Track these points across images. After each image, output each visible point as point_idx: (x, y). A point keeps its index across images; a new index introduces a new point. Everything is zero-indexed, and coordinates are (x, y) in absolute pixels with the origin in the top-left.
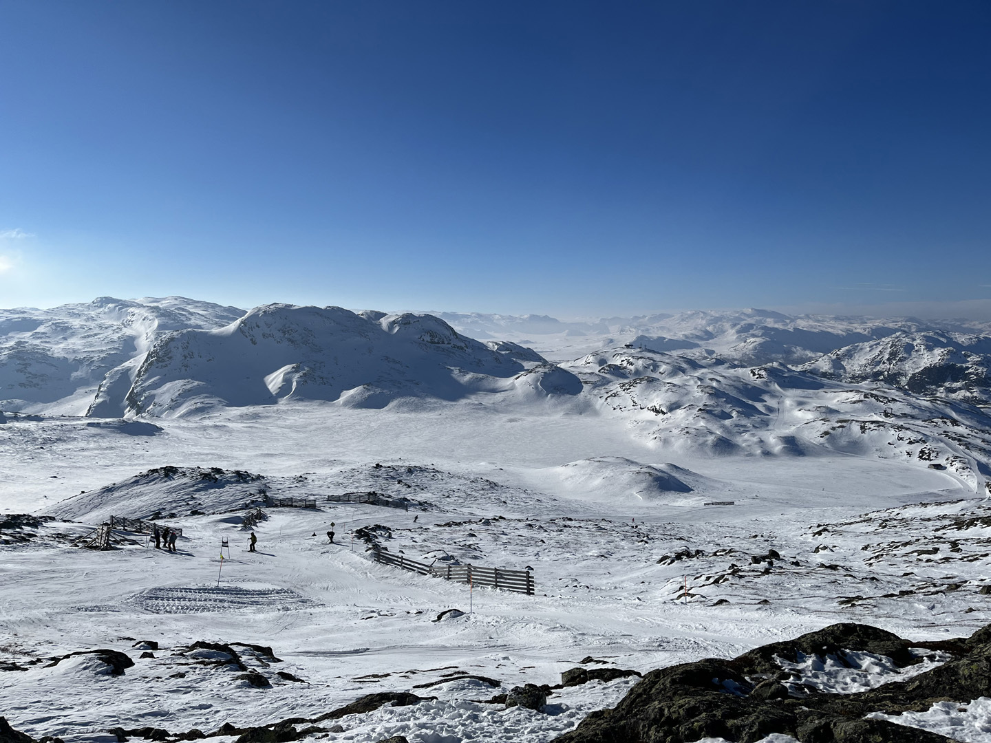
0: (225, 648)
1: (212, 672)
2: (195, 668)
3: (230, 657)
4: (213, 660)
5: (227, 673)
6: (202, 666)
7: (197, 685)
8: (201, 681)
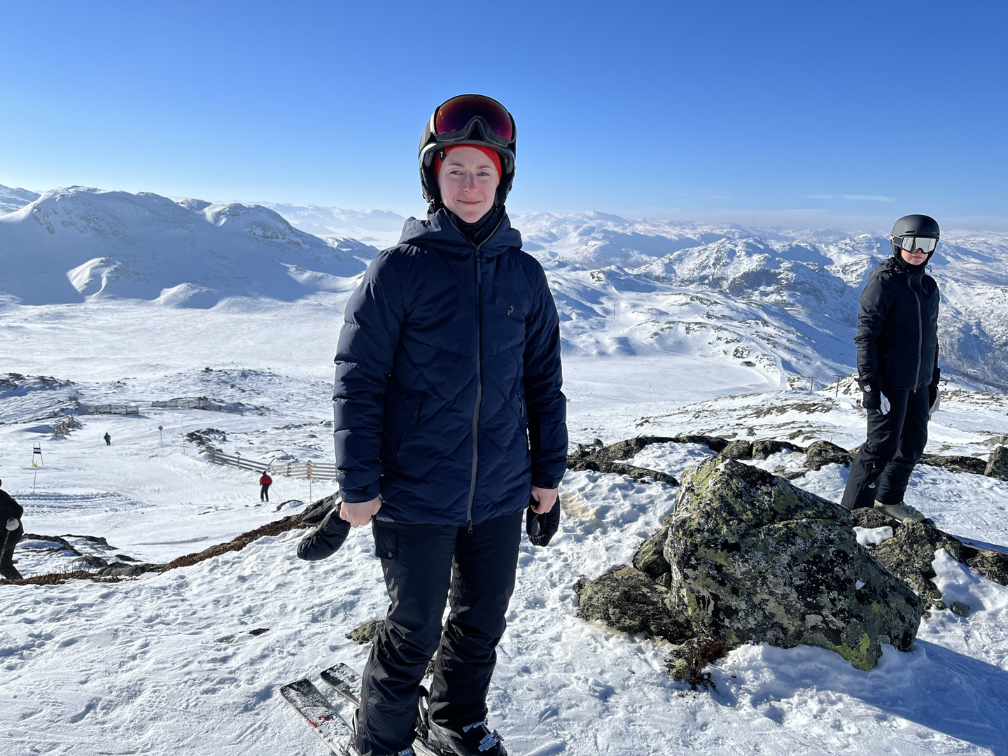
0: (56, 539)
1: (47, 557)
2: (28, 555)
4: (45, 549)
5: (62, 558)
6: (35, 553)
8: (36, 565)
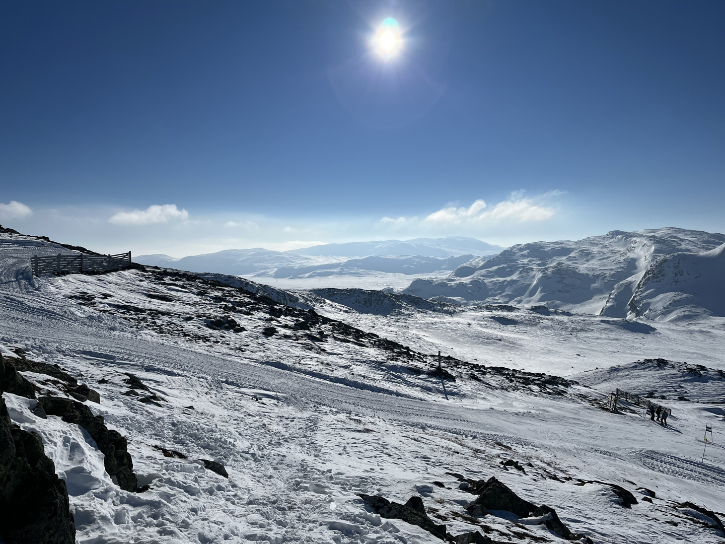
0: (711, 514)
1: (701, 530)
2: (686, 522)
3: (715, 523)
4: (701, 521)
5: (713, 535)
6: (692, 523)
7: (688, 536)
8: (691, 534)
